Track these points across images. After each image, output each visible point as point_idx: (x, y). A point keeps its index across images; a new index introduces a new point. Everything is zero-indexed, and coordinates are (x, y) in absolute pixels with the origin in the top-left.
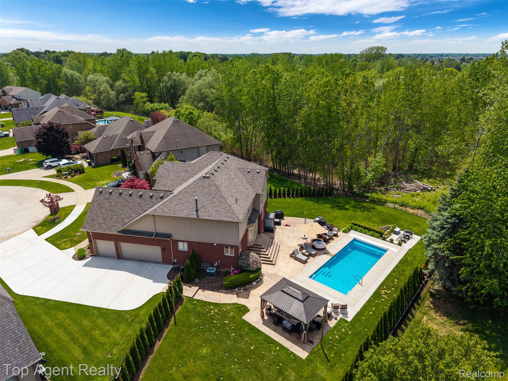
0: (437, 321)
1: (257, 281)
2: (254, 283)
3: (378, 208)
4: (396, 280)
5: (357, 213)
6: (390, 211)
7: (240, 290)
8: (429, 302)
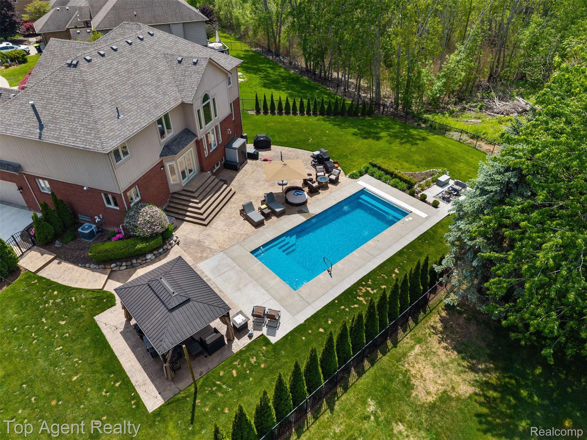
0: (435, 359)
1: (155, 252)
2: (149, 256)
3: (433, 138)
4: (396, 271)
5: (392, 145)
6: (449, 146)
7: (121, 266)
8: (438, 318)
